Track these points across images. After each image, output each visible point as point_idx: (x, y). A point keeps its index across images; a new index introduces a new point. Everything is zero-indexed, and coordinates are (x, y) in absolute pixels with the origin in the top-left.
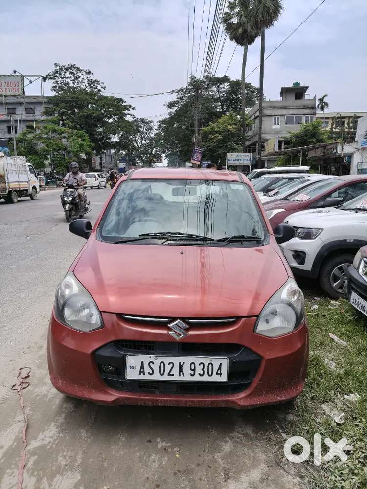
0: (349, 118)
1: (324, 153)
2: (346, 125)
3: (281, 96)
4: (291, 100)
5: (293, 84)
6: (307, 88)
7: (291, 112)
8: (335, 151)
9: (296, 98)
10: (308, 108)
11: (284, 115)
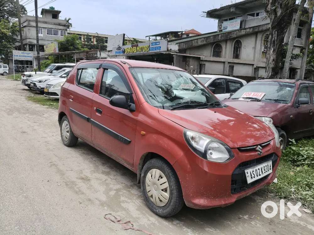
0: (84, 35)
1: (87, 56)
2: (82, 40)
3: (41, 14)
4: (49, 18)
5: (50, 7)
6: (60, 12)
7: (50, 26)
8: (96, 56)
9: (53, 18)
10: (62, 25)
11: (46, 28)
